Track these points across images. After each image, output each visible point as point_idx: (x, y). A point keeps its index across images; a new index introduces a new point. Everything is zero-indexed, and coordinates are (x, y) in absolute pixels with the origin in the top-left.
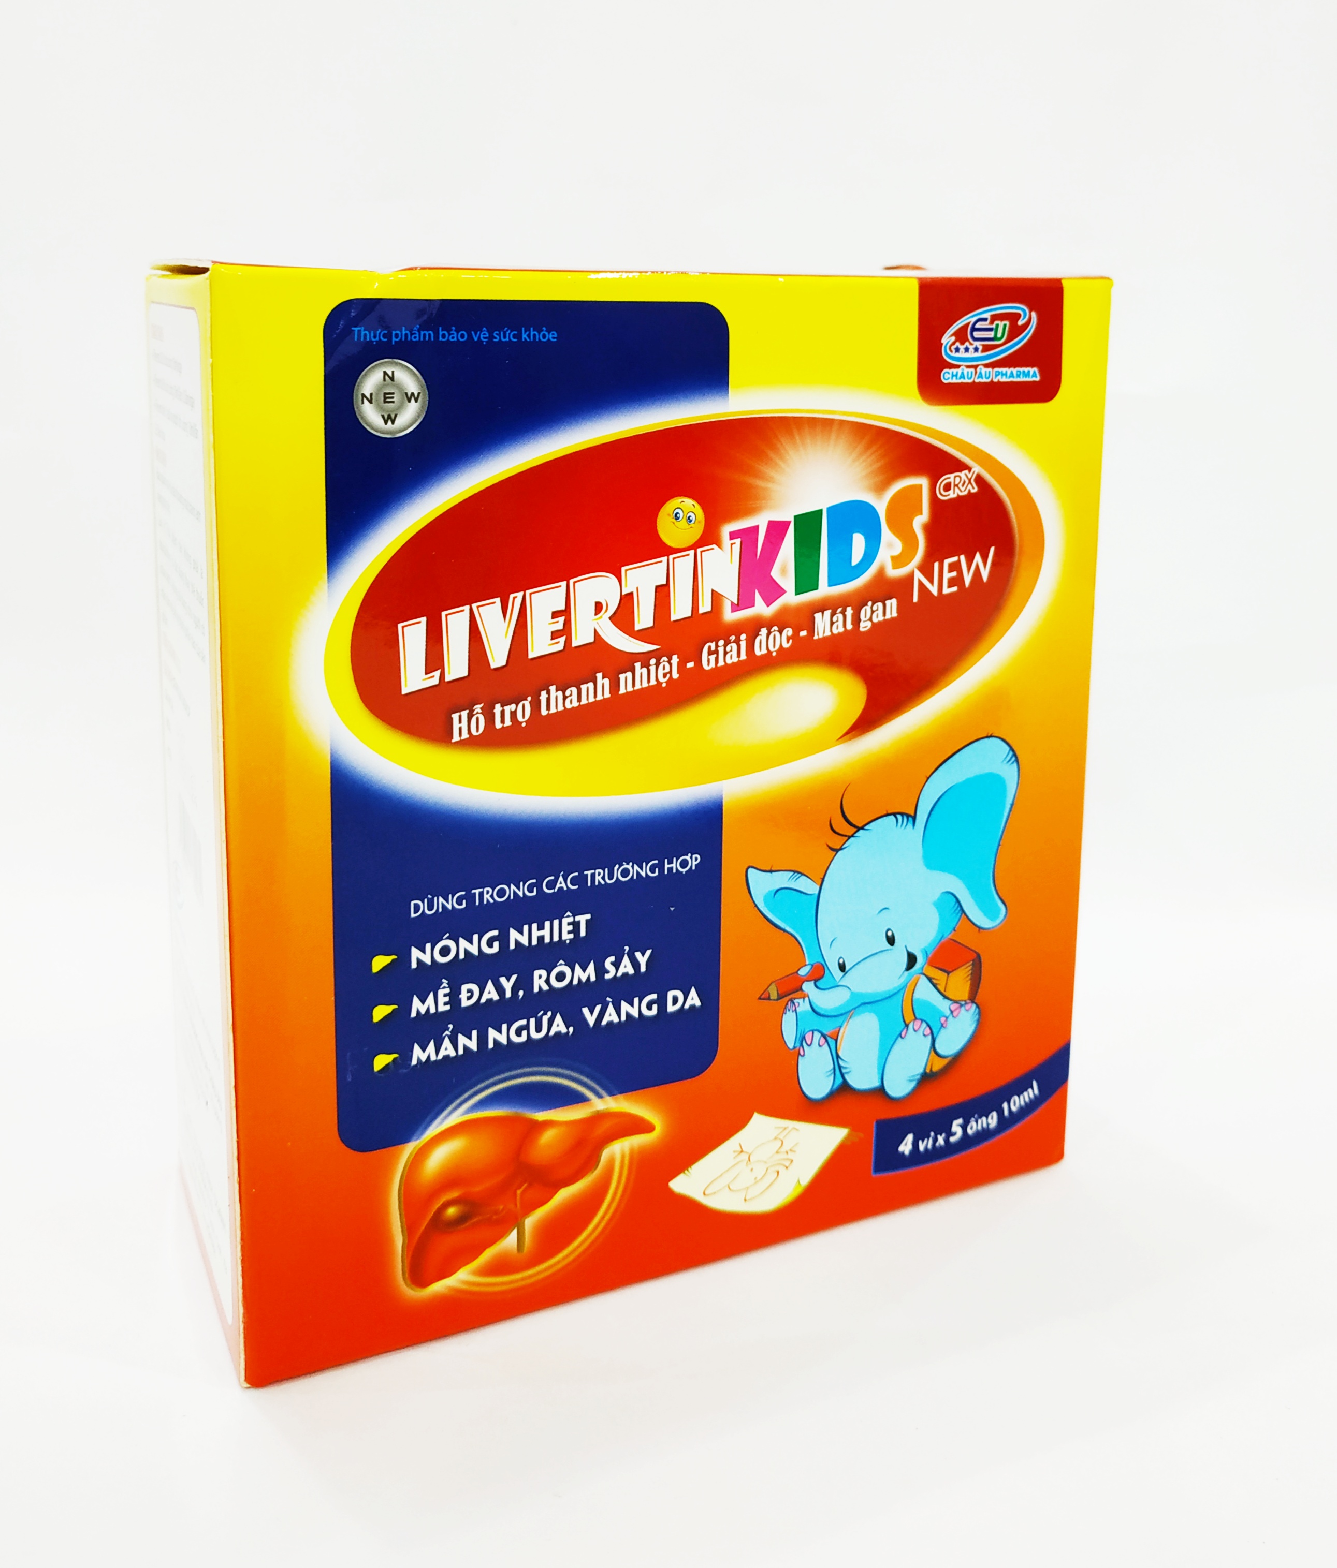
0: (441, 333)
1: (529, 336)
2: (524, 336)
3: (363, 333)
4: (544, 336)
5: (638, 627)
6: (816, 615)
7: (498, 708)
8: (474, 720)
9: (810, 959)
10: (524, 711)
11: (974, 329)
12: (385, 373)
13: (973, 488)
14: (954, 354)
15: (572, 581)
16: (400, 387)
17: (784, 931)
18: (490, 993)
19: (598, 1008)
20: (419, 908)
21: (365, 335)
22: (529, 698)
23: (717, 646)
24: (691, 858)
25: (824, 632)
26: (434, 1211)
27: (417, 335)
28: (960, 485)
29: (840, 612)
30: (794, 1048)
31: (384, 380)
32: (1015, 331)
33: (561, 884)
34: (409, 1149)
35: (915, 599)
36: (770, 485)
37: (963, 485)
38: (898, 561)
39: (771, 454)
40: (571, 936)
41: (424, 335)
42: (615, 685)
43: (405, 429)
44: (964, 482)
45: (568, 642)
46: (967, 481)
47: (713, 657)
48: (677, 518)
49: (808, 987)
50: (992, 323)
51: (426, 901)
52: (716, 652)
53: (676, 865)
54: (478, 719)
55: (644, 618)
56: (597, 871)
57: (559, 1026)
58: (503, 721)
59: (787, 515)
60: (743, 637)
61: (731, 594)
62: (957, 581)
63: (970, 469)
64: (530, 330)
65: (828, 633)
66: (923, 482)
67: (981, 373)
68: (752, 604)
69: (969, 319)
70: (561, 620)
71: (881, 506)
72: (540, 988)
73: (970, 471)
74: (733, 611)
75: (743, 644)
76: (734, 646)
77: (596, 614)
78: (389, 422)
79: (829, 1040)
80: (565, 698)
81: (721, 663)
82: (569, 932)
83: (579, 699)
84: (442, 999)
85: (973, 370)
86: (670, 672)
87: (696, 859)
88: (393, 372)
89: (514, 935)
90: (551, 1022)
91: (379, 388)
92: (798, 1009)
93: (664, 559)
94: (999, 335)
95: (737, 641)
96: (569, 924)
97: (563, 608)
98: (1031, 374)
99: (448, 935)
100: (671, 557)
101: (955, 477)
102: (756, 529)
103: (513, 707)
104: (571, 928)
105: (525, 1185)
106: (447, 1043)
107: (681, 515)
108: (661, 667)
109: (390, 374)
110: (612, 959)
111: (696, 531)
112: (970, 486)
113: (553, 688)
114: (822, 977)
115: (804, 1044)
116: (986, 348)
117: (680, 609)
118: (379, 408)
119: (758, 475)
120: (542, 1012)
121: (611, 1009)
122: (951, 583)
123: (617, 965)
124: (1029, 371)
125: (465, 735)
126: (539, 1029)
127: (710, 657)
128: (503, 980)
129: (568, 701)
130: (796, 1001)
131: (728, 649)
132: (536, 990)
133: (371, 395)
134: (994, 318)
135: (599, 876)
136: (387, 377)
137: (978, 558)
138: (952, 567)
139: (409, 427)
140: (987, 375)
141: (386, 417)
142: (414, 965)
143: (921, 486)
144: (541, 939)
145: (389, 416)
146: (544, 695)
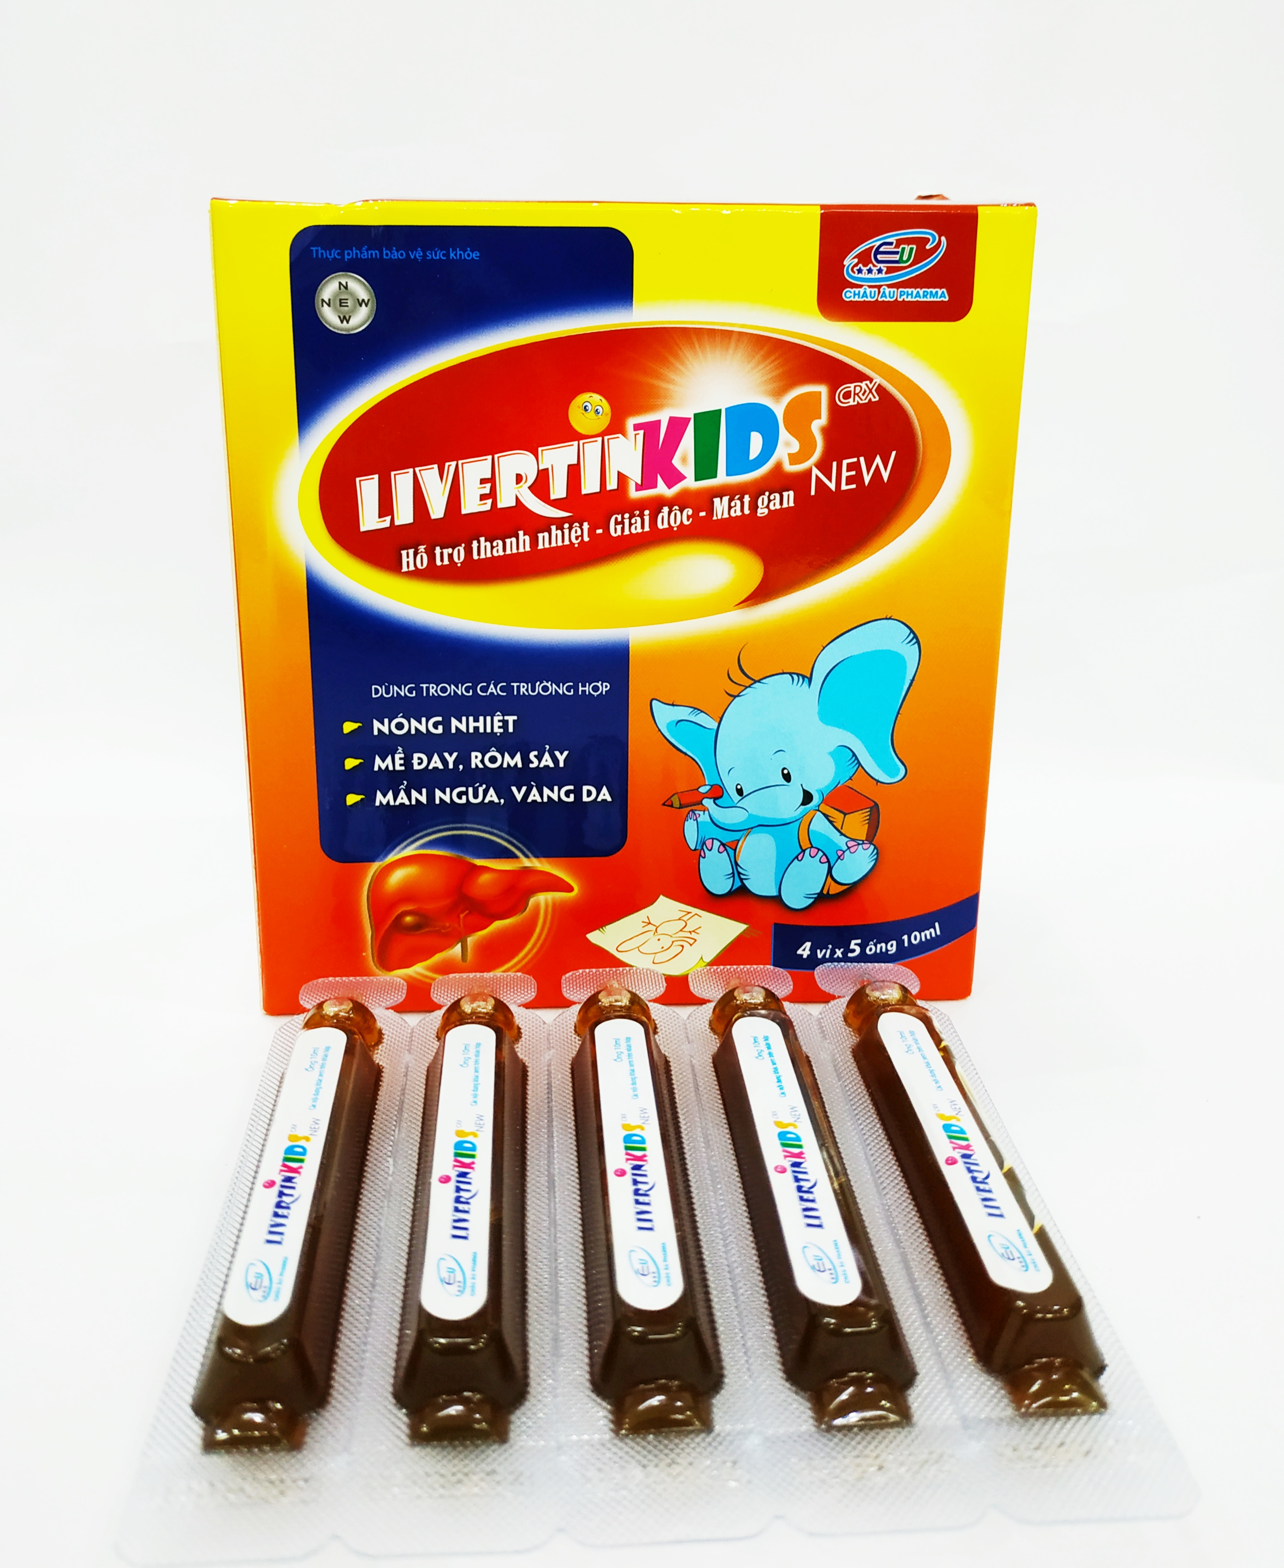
0: (384, 252)
1: (456, 255)
2: (452, 255)
3: (320, 252)
4: (469, 255)
5: (553, 497)
6: (715, 500)
7: (438, 550)
8: (419, 557)
9: (710, 779)
10: (459, 555)
11: (877, 252)
12: (340, 283)
13: (875, 397)
14: (856, 275)
15: (496, 456)
16: (352, 294)
17: (686, 754)
18: (436, 762)
19: (524, 789)
20: (378, 691)
21: (322, 254)
22: (463, 545)
23: (623, 518)
24: (602, 685)
25: (722, 515)
26: (396, 914)
27: (366, 254)
28: (860, 395)
29: (738, 499)
30: (695, 850)
31: (340, 288)
32: (922, 254)
33: (492, 689)
34: (375, 867)
35: (813, 493)
36: (671, 387)
37: (863, 394)
38: (794, 459)
39: (672, 359)
40: (501, 730)
41: (372, 254)
42: (534, 542)
43: (356, 329)
44: (865, 391)
45: (494, 503)
46: (868, 391)
47: (619, 527)
48: (586, 409)
49: (708, 803)
50: (897, 246)
51: (384, 687)
52: (622, 523)
53: (588, 689)
54: (422, 556)
55: (559, 489)
56: (522, 684)
57: (492, 796)
58: (442, 560)
59: (687, 412)
60: (647, 512)
61: (635, 475)
62: (857, 479)
63: (871, 380)
64: (456, 250)
65: (726, 516)
66: (823, 390)
67: (884, 292)
68: (655, 486)
69: (875, 242)
70: (488, 486)
71: (779, 409)
72: (476, 765)
73: (871, 382)
74: (637, 490)
75: (647, 519)
76: (639, 519)
77: (517, 483)
78: (345, 322)
79: (728, 848)
80: (492, 547)
81: (627, 532)
82: (499, 727)
83: (504, 549)
84: (398, 762)
85: (876, 290)
86: (582, 536)
87: (606, 687)
88: (347, 283)
89: (454, 722)
90: (485, 792)
91: (336, 295)
92: (698, 819)
93: (576, 443)
94: (905, 258)
95: (642, 516)
96: (499, 721)
97: (489, 476)
98: (940, 295)
99: (401, 714)
100: (581, 442)
101: (855, 387)
102: (658, 423)
103: (450, 550)
104: (501, 724)
105: (467, 912)
106: (402, 794)
107: (589, 407)
108: (573, 531)
109: (345, 284)
110: (536, 753)
111: (604, 421)
112: (870, 396)
113: (482, 539)
114: (721, 797)
115: (705, 847)
116: (889, 270)
117: (590, 485)
118: (336, 310)
119: (659, 376)
120: (478, 784)
121: (535, 791)
122: (849, 481)
123: (539, 758)
124: (937, 292)
125: (412, 568)
126: (476, 796)
127: (617, 526)
128: (446, 755)
129: (495, 550)
130: (696, 812)
131: (633, 521)
132: (473, 766)
133: (329, 300)
134: (899, 242)
135: (524, 688)
136: (342, 287)
137: (878, 460)
138: (850, 467)
139: (360, 326)
140: (889, 295)
141: (342, 317)
142: (376, 733)
143: (820, 393)
144: (476, 729)
145: (345, 317)
146: (475, 544)
